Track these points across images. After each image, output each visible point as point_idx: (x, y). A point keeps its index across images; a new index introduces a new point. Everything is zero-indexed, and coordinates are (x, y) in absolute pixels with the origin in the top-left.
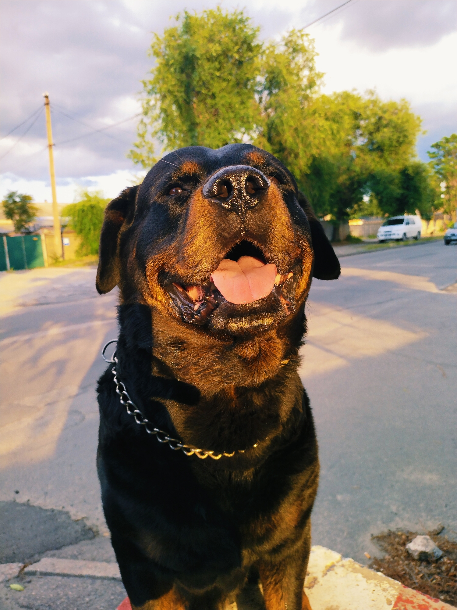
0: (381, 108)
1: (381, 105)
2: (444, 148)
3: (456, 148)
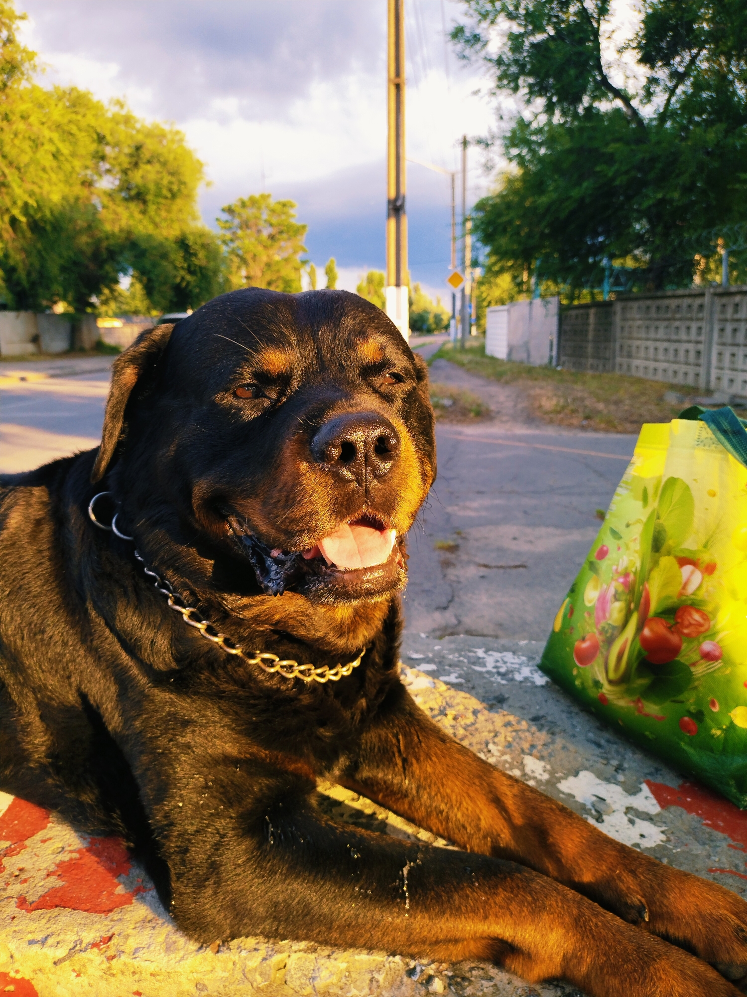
2: (239, 214)
3: (257, 218)
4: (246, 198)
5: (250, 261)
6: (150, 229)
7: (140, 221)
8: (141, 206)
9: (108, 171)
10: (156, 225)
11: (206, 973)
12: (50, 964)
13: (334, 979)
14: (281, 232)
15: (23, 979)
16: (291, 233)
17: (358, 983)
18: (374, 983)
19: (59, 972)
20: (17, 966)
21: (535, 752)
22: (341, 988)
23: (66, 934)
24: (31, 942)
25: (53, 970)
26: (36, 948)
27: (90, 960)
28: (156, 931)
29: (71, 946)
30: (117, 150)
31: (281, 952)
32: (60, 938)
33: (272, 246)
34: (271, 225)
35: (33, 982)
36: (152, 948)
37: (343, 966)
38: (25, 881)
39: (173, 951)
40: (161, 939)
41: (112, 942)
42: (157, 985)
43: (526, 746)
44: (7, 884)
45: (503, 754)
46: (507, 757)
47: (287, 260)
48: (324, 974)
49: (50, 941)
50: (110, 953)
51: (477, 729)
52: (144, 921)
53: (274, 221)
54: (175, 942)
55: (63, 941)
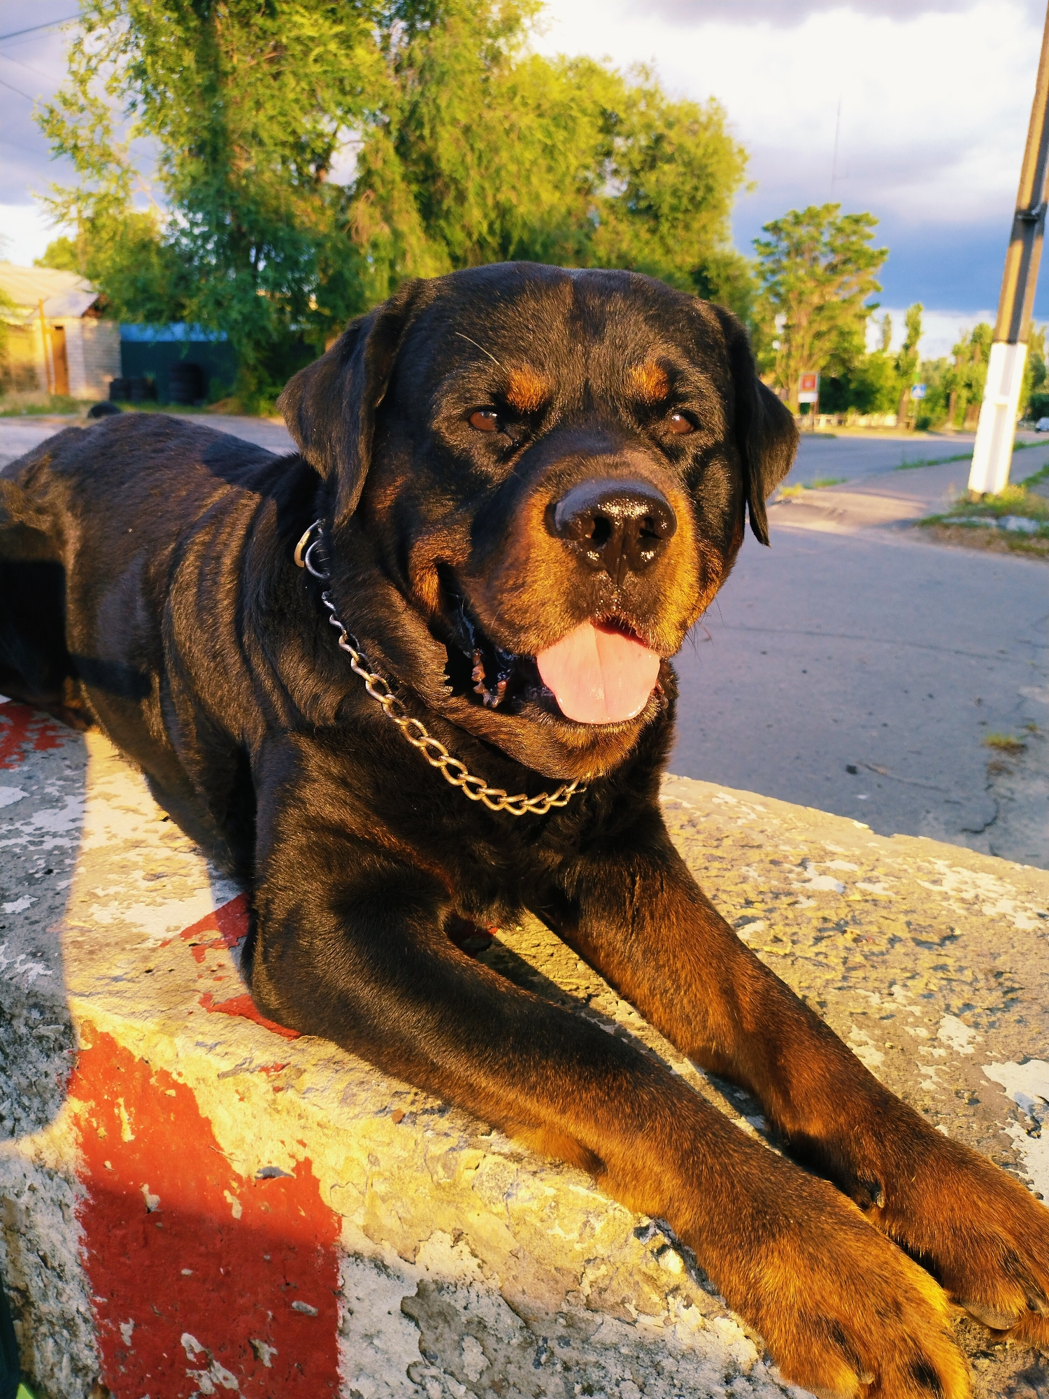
0: (662, 114)
1: (663, 106)
2: (789, 235)
3: (815, 240)
4: (800, 211)
5: (794, 304)
6: (658, 255)
7: (647, 243)
8: (652, 223)
9: (616, 172)
10: (668, 251)
11: (381, 1144)
12: (214, 1077)
13: (534, 1205)
14: (845, 262)
15: (185, 1085)
16: (862, 262)
17: (566, 1221)
18: (588, 1229)
19: (221, 1089)
20: (180, 1068)
21: (968, 1014)
22: (542, 1221)
23: (238, 1047)
24: (198, 1044)
25: (216, 1084)
26: (201, 1051)
27: (255, 1085)
28: (338, 1076)
29: (239, 1062)
30: (630, 142)
31: (475, 1148)
32: (230, 1050)
33: (829, 281)
34: (833, 251)
35: (196, 1093)
36: (326, 1093)
37: (551, 1192)
38: (219, 979)
39: (349, 1105)
40: (341, 1086)
41: (285, 1071)
42: (324, 1140)
43: (956, 1003)
44: (200, 977)
45: (913, 1002)
46: (917, 1010)
47: (848, 302)
48: (523, 1193)
49: (219, 1049)
50: (278, 1083)
51: (884, 962)
52: (329, 1060)
53: (838, 242)
54: (354, 1095)
55: (233, 1054)
